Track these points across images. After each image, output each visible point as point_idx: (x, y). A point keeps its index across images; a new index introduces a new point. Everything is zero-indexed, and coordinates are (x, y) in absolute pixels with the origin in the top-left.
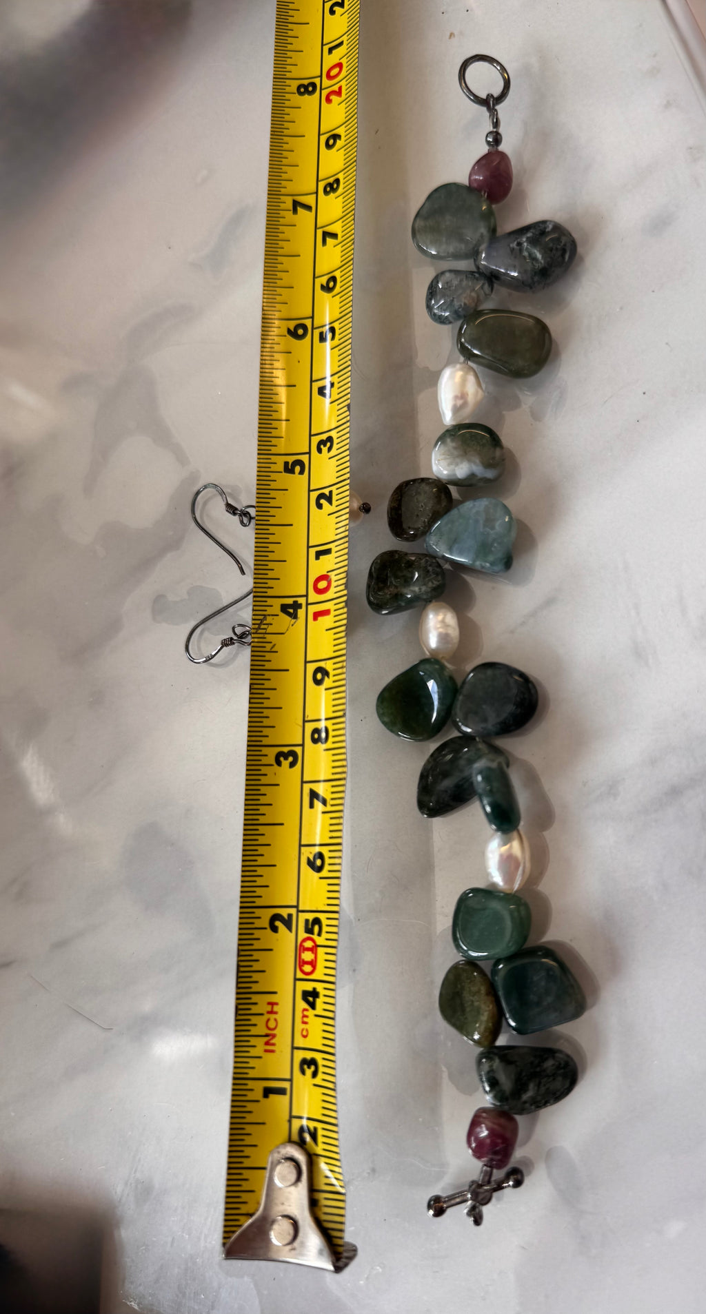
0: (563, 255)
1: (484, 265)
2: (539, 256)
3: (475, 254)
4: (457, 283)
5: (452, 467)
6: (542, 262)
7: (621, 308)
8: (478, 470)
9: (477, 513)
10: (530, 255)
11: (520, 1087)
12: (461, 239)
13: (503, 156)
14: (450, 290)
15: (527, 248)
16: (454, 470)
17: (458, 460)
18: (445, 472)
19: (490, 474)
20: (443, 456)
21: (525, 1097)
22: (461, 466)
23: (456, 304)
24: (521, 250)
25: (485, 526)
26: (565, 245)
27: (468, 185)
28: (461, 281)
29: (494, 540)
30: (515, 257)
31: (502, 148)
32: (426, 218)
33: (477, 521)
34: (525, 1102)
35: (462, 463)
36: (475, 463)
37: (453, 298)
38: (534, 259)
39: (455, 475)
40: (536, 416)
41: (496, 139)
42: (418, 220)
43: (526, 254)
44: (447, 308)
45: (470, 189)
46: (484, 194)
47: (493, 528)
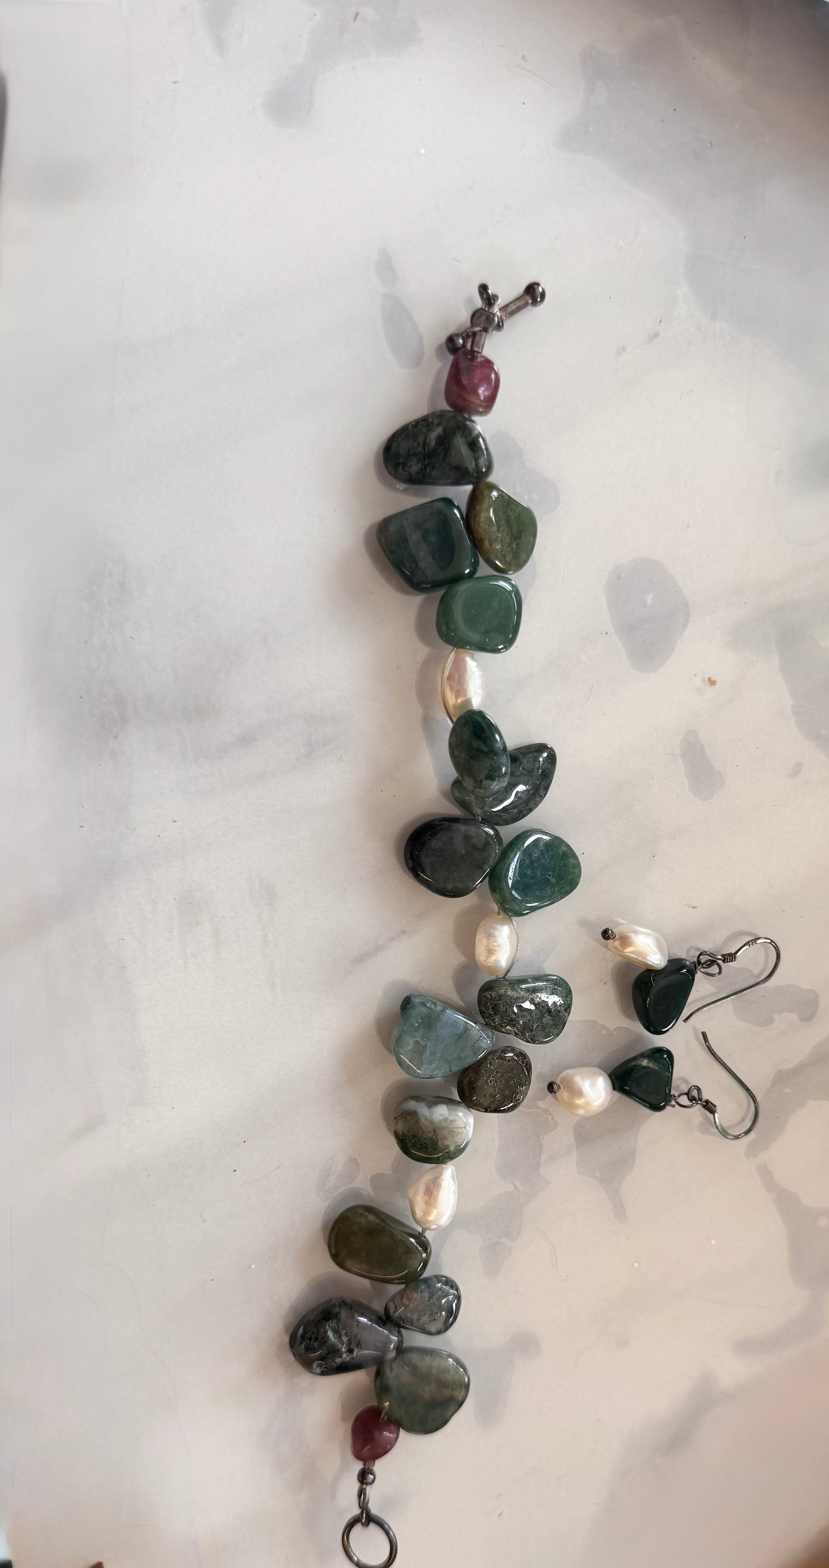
0: (305, 1332)
1: (393, 1335)
2: (330, 1334)
3: (400, 1350)
4: (424, 1318)
5: (451, 1118)
6: (327, 1328)
7: (250, 1267)
8: (423, 1110)
9: (430, 1063)
10: (340, 1337)
11: (444, 442)
12: (415, 1369)
13: (358, 1456)
14: (432, 1311)
15: (343, 1344)
16: (449, 1115)
17: (444, 1124)
18: (460, 1114)
19: (412, 1105)
20: (460, 1131)
21: (439, 431)
22: (441, 1118)
23: (426, 1294)
24: (350, 1343)
25: (425, 1047)
26: (301, 1343)
27: (401, 1430)
28: (418, 1320)
29: (417, 1030)
30: (356, 1336)
31: (358, 1466)
32: (452, 1398)
33: (433, 1054)
34: (439, 425)
35: (440, 1121)
36: (426, 1119)
37: (429, 1301)
38: (336, 1331)
39: (449, 1109)
40: (353, 1163)
41: (363, 1477)
42: (461, 1398)
43: (345, 1339)
44: (438, 1292)
45: (398, 1424)
46: (384, 1417)
47: (417, 1043)
